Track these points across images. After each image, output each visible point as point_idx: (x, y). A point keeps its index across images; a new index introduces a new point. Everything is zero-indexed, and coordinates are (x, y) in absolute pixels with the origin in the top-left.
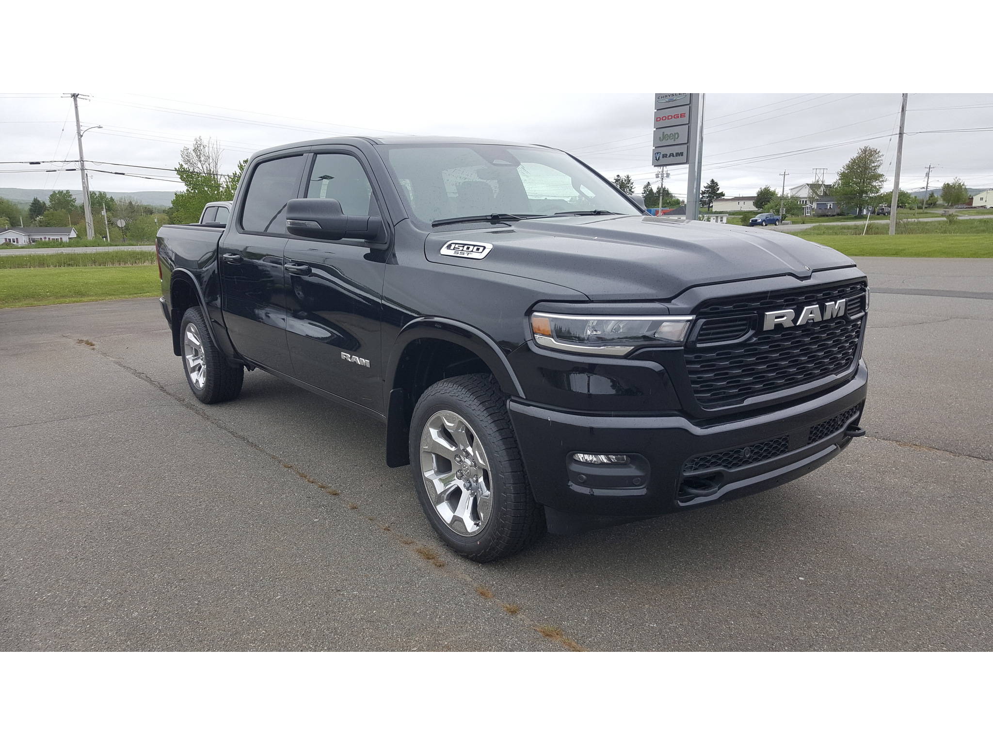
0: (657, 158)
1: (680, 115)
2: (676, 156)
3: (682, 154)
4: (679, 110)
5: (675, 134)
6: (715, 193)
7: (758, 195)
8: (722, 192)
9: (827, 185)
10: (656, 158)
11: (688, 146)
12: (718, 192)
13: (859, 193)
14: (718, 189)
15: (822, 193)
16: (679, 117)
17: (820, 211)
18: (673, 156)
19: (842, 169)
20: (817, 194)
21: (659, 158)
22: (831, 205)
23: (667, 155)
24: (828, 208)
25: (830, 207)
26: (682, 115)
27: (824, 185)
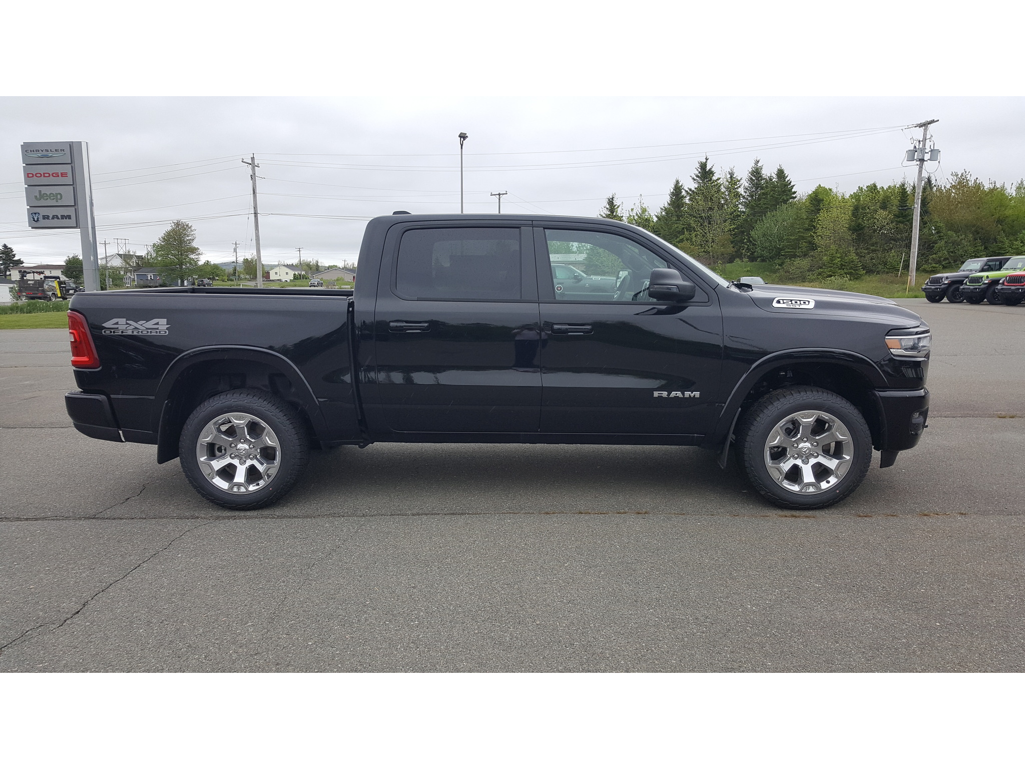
0: (36, 219)
1: (60, 174)
2: (62, 218)
3: (69, 217)
4: (59, 169)
5: (57, 194)
6: (10, 260)
7: (67, 264)
8: (20, 259)
9: (139, 256)
10: (34, 218)
11: (75, 209)
12: (14, 259)
13: (179, 265)
14: (14, 255)
15: (135, 263)
16: (60, 176)
17: (142, 283)
18: (58, 218)
19: (158, 241)
20: (130, 265)
21: (38, 218)
22: (151, 276)
23: (48, 216)
24: (149, 279)
25: (151, 278)
26: (64, 175)
27: (136, 256)
